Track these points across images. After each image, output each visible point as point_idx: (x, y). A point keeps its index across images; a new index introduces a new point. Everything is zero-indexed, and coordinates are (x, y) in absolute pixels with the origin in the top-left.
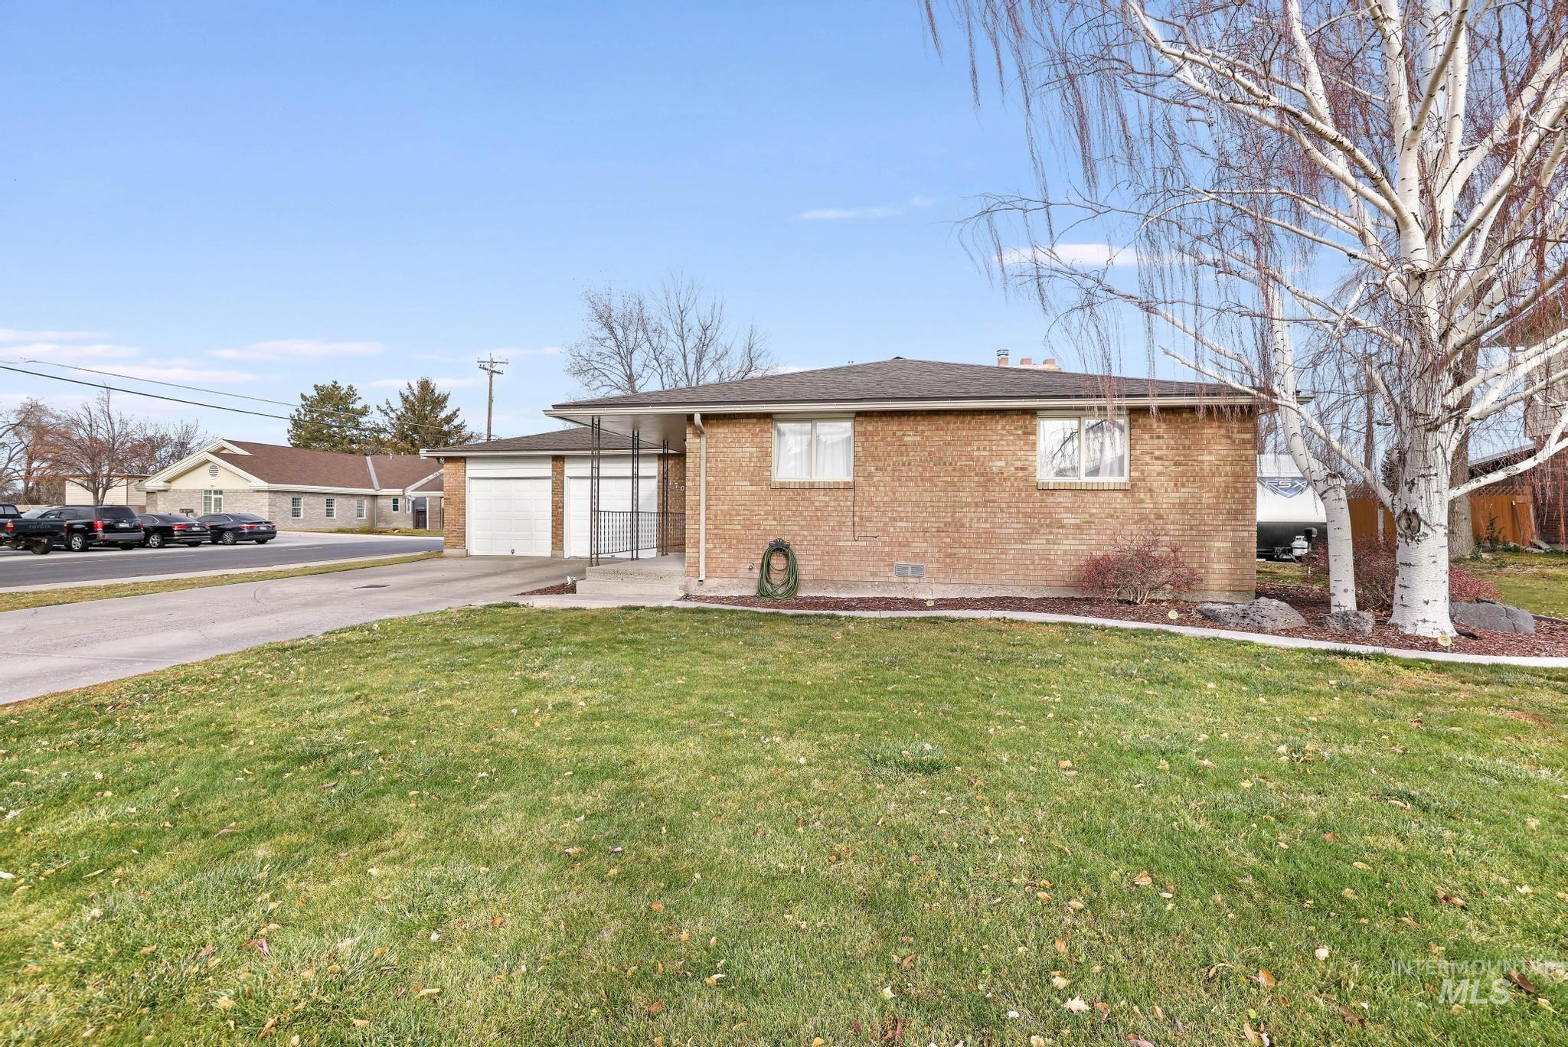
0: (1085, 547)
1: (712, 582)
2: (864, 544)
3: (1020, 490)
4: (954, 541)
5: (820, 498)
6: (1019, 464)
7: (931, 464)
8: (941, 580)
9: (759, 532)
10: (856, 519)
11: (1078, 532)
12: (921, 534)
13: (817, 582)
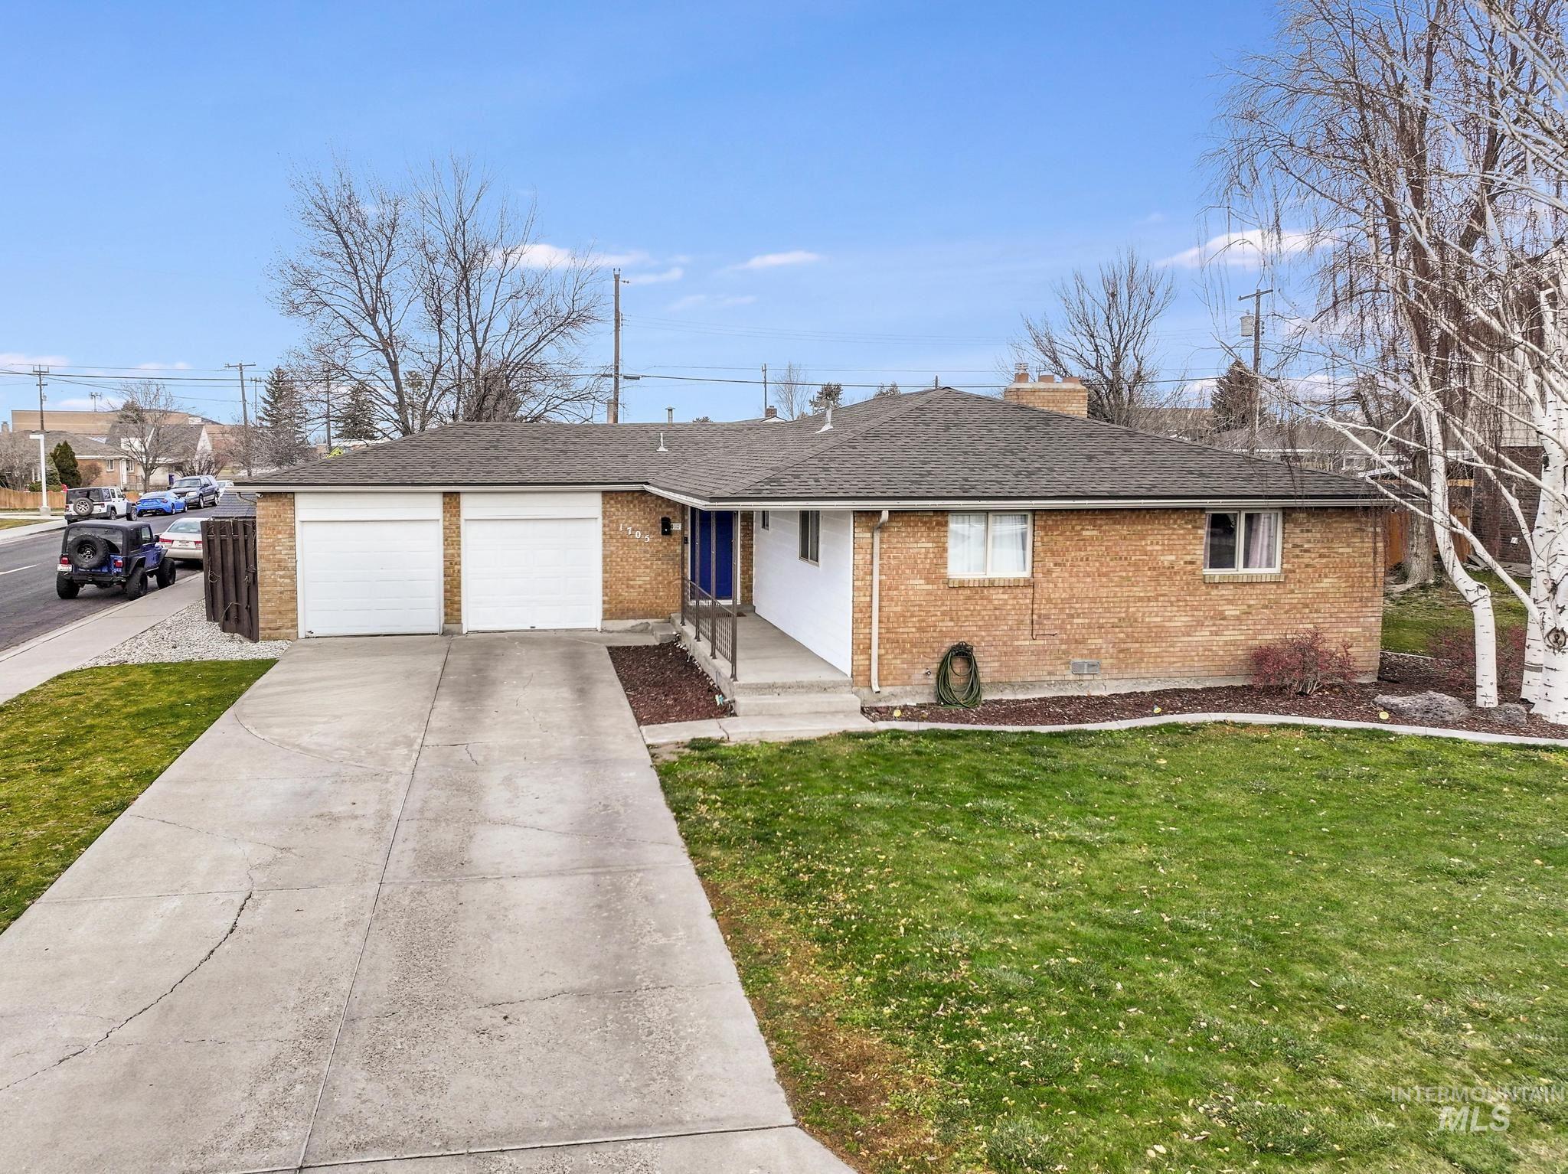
0: (1243, 637)
1: (886, 691)
2: (1042, 642)
3: (1188, 584)
4: (1128, 636)
5: (999, 596)
6: (1188, 558)
7: (1108, 559)
8: (1114, 676)
9: (935, 635)
10: (1035, 617)
11: (1237, 623)
12: (1097, 630)
13: (996, 685)
